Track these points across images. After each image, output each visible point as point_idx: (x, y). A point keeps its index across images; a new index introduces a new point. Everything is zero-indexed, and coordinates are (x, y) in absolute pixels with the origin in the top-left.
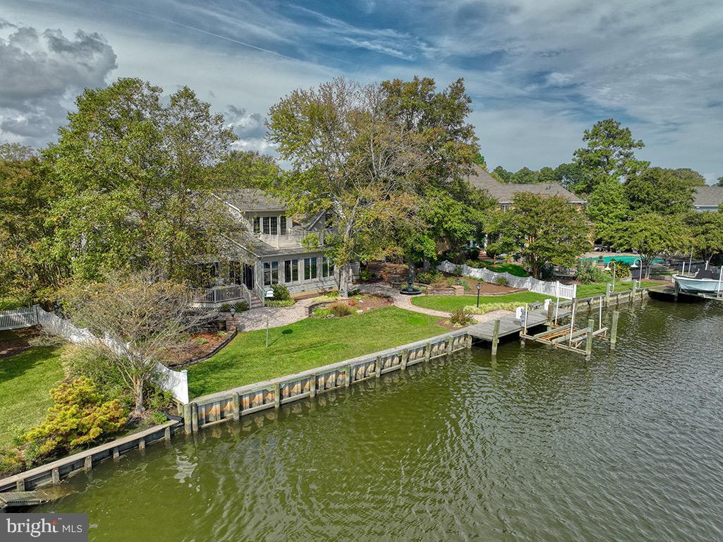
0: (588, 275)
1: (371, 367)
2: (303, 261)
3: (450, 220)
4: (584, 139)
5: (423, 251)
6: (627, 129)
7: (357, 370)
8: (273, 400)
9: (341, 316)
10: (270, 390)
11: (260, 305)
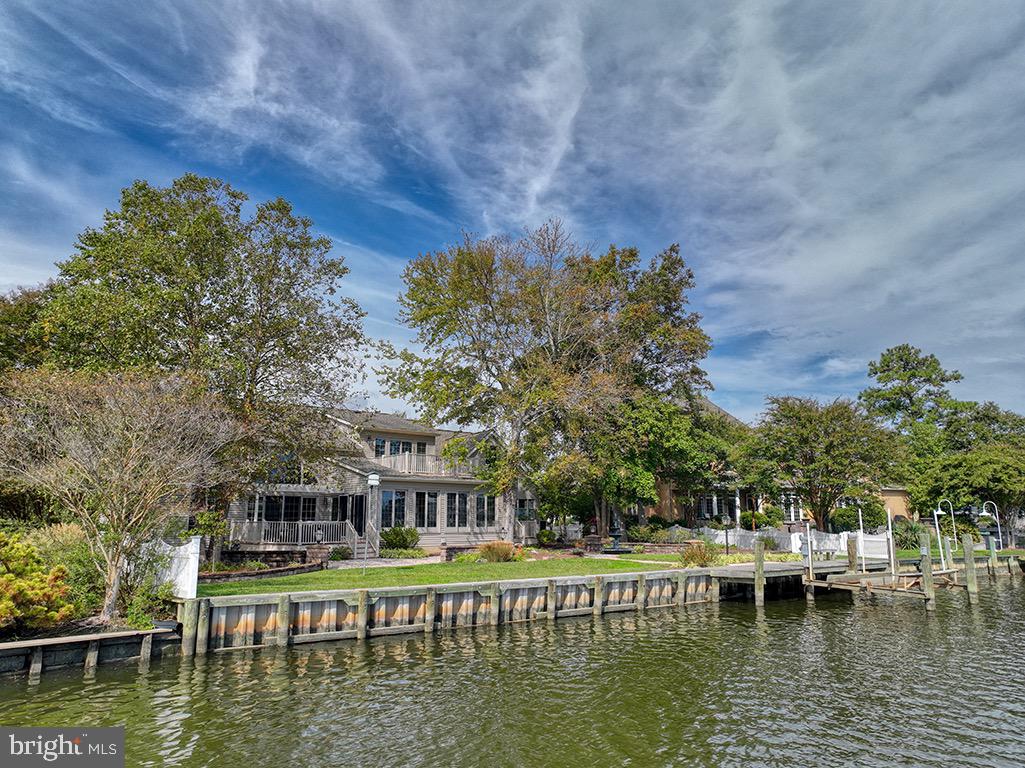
0: (909, 535)
1: (539, 600)
2: (445, 496)
3: (674, 435)
4: (869, 375)
5: (635, 489)
6: (932, 356)
7: (514, 601)
8: (354, 626)
9: (499, 561)
10: (350, 603)
11: (372, 555)
